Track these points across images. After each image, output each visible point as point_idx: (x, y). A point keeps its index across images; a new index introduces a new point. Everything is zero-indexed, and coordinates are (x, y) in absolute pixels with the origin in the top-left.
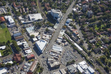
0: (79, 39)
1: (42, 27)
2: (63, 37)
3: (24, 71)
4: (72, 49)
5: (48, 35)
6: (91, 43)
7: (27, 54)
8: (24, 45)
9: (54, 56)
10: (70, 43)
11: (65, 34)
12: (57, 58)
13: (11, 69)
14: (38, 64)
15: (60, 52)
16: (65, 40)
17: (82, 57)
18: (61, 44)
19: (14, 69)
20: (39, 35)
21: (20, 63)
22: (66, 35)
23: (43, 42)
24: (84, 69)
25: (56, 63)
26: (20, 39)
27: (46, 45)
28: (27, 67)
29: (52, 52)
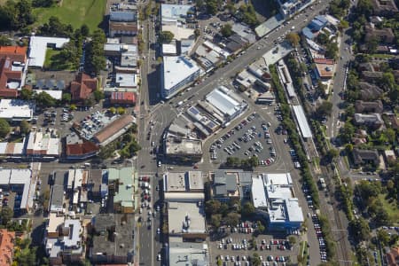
0: (324, 96)
1: (218, 16)
2: (265, 69)
3: (78, 134)
4: (275, 121)
5: (222, 47)
6: (358, 126)
7: (118, 85)
8: (124, 55)
9: (199, 122)
10: (278, 100)
11: (281, 62)
12: (205, 131)
13: (46, 116)
14: (133, 129)
15: (226, 116)
16: (268, 85)
17: (294, 160)
18: (246, 93)
19: (54, 116)
20: (190, 38)
21: (83, 105)
22: (283, 69)
23: (186, 66)
24: (270, 200)
25: (189, 147)
26: (124, 32)
27: (193, 80)
28: (94, 126)
29: (198, 106)
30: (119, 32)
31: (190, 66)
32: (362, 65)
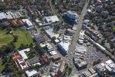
0: (100, 39)
1: (61, 29)
2: (83, 37)
3: (54, 72)
4: (95, 49)
5: (69, 36)
6: (113, 42)
7: (52, 55)
8: (47, 46)
9: (80, 56)
10: (92, 44)
11: (85, 34)
12: (82, 58)
13: (40, 71)
14: (66, 64)
15: (85, 52)
16: (87, 41)
17: (107, 56)
18: (83, 45)
19: (42, 70)
20: (59, 36)
21: (48, 64)
22: (86, 36)
23: (66, 43)
24: (112, 68)
25: (83, 63)
26: (42, 41)
27: (70, 46)
28: (55, 68)
29: (76, 52)
30: (41, 41)
31: (67, 43)
32: (102, 29)
